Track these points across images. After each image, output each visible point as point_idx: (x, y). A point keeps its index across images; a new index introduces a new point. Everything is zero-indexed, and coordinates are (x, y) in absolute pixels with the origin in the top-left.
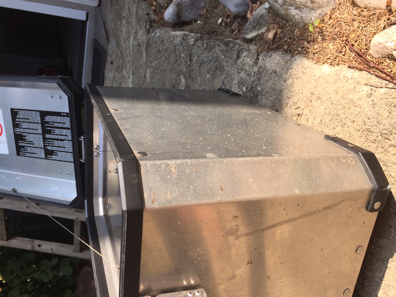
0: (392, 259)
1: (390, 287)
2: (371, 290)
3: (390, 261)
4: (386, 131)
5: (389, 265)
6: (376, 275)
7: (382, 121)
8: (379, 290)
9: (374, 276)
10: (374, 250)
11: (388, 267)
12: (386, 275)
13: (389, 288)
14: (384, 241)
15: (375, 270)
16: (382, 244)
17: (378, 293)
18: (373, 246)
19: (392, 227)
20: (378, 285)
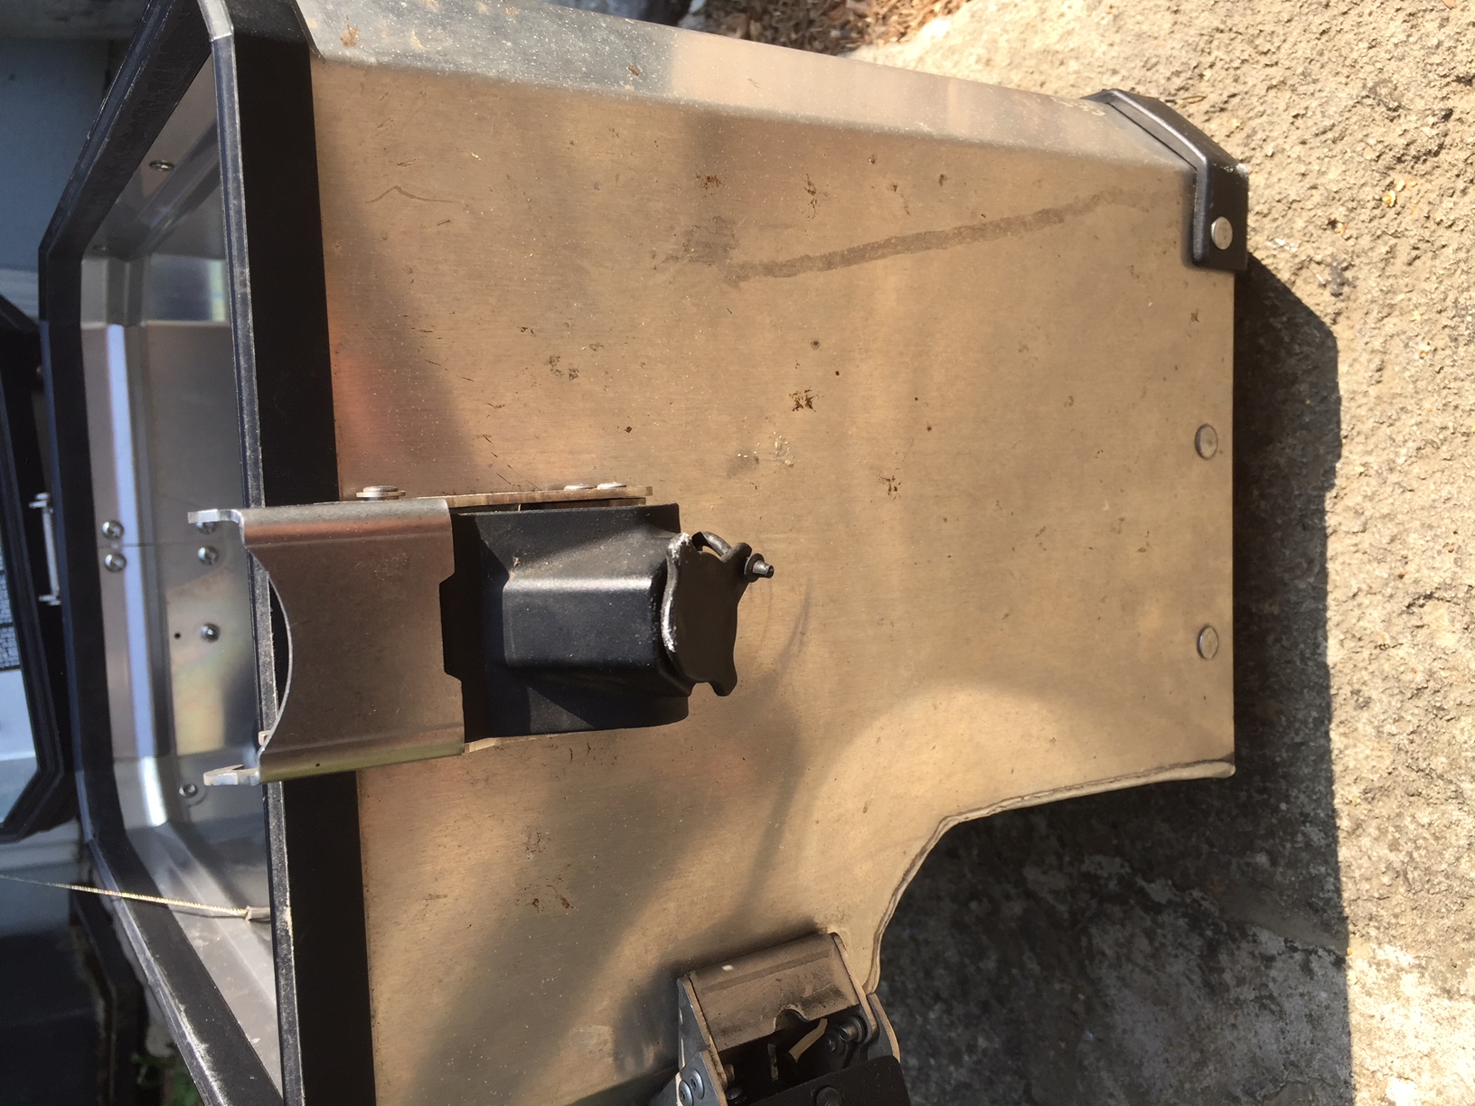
0: (1333, 493)
1: (1360, 598)
2: (1298, 663)
3: (1328, 505)
4: (1184, 76)
5: (1331, 521)
6: (1299, 591)
7: (1160, 51)
8: (1326, 639)
9: (1289, 601)
10: (1263, 504)
11: (1329, 531)
12: (1330, 566)
13: (1360, 605)
14: (1284, 448)
15: (1287, 576)
16: (1282, 461)
17: (1324, 654)
18: (1256, 493)
19: (1297, 377)
20: (1317, 623)
